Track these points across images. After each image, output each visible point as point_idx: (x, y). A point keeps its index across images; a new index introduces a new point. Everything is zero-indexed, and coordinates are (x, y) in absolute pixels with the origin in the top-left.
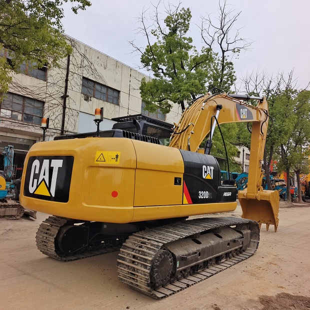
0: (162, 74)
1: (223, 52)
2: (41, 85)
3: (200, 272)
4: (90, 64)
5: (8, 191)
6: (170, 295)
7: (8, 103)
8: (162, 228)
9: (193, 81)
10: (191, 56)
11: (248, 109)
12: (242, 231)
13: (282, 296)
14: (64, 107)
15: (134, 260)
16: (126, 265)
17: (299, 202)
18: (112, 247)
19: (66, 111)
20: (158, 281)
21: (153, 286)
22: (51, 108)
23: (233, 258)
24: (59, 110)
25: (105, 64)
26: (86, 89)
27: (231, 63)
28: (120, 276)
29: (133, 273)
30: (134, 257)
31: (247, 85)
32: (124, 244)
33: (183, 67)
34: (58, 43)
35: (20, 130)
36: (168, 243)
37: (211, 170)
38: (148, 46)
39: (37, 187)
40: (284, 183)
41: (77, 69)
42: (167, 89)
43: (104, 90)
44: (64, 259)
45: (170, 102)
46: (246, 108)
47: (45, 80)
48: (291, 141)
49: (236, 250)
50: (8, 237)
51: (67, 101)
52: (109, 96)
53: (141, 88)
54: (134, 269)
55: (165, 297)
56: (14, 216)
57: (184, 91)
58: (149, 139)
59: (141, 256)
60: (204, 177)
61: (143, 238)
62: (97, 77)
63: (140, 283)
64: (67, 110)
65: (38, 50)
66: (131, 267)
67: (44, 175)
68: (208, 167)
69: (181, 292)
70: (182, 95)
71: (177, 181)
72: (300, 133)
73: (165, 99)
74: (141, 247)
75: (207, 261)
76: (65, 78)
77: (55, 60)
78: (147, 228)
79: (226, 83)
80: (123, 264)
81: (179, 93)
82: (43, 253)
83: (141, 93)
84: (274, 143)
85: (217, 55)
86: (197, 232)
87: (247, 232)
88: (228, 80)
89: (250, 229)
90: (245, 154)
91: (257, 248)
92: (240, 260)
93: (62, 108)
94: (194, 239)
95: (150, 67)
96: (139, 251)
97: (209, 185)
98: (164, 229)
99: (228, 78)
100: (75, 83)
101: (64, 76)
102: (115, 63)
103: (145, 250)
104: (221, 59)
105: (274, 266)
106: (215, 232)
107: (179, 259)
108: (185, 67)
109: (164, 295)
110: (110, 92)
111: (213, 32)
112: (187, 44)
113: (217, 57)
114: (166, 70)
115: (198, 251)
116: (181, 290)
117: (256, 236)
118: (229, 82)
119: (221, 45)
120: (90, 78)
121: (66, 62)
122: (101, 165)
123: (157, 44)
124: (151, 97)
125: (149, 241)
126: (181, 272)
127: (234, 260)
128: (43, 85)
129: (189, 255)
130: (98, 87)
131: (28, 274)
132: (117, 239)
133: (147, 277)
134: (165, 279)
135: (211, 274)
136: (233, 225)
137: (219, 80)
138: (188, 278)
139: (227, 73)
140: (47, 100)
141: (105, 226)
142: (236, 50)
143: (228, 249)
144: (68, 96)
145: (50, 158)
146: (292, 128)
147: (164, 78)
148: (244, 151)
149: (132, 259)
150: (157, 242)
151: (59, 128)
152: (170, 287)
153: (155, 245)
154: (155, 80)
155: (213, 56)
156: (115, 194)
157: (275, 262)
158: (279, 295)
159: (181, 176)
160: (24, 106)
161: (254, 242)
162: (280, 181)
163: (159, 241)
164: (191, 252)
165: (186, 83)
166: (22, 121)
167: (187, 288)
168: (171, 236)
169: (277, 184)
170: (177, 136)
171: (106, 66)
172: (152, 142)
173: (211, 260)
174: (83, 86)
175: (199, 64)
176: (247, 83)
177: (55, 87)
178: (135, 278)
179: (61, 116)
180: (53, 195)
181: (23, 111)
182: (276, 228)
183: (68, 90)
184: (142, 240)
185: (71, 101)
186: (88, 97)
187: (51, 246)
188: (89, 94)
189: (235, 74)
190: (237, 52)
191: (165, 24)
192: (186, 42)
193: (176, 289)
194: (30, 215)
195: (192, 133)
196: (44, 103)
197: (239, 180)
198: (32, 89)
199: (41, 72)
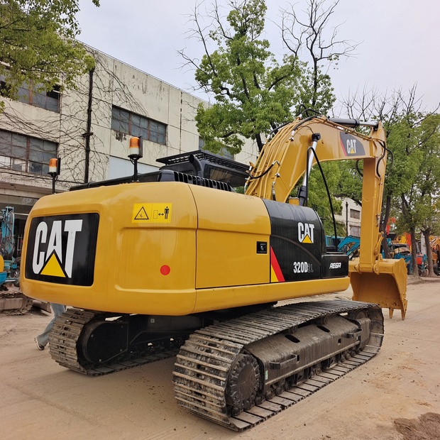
0: (227, 97)
1: (316, 60)
2: (52, 119)
3: (299, 385)
4: (122, 86)
5: (8, 274)
6: (257, 423)
7: (5, 146)
8: (239, 321)
9: (272, 103)
10: (268, 70)
11: (357, 140)
12: (358, 320)
13: (428, 417)
14: (88, 151)
15: (198, 371)
16: (188, 380)
17: (430, 275)
18: (163, 351)
19: (90, 156)
20: (237, 403)
21: (230, 410)
22: (68, 152)
23: (346, 362)
24: (80, 155)
25: (144, 86)
26: (117, 123)
27: (327, 77)
28: (178, 397)
29: (198, 392)
30: (199, 367)
31: (350, 110)
32: (182, 347)
33: (257, 85)
34: (73, 53)
35: (24, 186)
36: (251, 344)
37: (310, 229)
38: (205, 57)
39: (45, 263)
40: (407, 249)
41: (103, 94)
42: (236, 118)
43: (144, 124)
44: (92, 372)
45: (240, 137)
46: (355, 139)
47: (58, 111)
48: (415, 188)
49: (350, 349)
50: (8, 342)
51: (91, 141)
52: (151, 132)
53: (197, 119)
54: (200, 386)
55: (249, 427)
56: (18, 310)
57: (260, 119)
58: (215, 185)
59: (210, 365)
60: (301, 240)
61: (212, 337)
62: (133, 105)
63: (210, 408)
64: (91, 154)
65: (43, 64)
66: (196, 383)
67: (55, 244)
68: (306, 225)
69: (273, 418)
70: (257, 125)
71: (261, 248)
72: (428, 176)
73: (233, 133)
74: (208, 351)
75: (310, 368)
76: (87, 108)
77: (69, 78)
78: (215, 321)
79: (321, 105)
80: (182, 378)
81: (253, 123)
82: (60, 364)
83: (197, 125)
84: (392, 192)
85: (306, 64)
86: (294, 325)
87: (364, 321)
88: (324, 102)
89: (368, 317)
90: (349, 211)
91: (381, 345)
92: (357, 364)
93: (84, 151)
94: (289, 335)
95: (209, 87)
96: (207, 357)
97: (308, 252)
98: (244, 322)
99: (323, 98)
100: (102, 115)
101: (86, 105)
102: (159, 83)
103: (216, 356)
104: (312, 71)
105: (409, 371)
106: (319, 323)
107: (267, 366)
108: (260, 85)
109: (248, 424)
110: (153, 127)
111: (300, 31)
112: (263, 50)
113: (306, 68)
114: (232, 90)
115: (295, 353)
116: (273, 415)
117: (378, 327)
118: (326, 104)
119: (311, 50)
120: (124, 106)
121: (88, 84)
122: (142, 226)
123: (218, 52)
124: (212, 130)
125: (221, 342)
126: (271, 386)
127: (348, 364)
128: (56, 119)
129: (283, 360)
130: (135, 120)
131: (38, 398)
132: (172, 339)
133: (220, 398)
134: (249, 400)
135: (316, 388)
136: (345, 312)
137: (311, 102)
138: (281, 395)
139: (322, 92)
140: (62, 140)
141: (153, 321)
142: (333, 57)
143: (340, 348)
144: (92, 134)
145: (64, 218)
146: (416, 169)
147: (230, 102)
148: (347, 205)
149: (196, 370)
150: (234, 342)
151: (80, 181)
152: (256, 410)
153: (231, 347)
154: (217, 106)
155: (300, 67)
156: (165, 270)
157: (410, 366)
158: (423, 416)
159: (267, 240)
160: (28, 151)
161: (376, 336)
162: (401, 246)
163: (237, 340)
164: (286, 355)
165: (263, 108)
166: (26, 171)
167: (282, 412)
168: (255, 331)
169: (397, 251)
170: (255, 181)
171: (146, 89)
172: (219, 188)
173: (314, 366)
174: (113, 118)
175: (281, 79)
176: (349, 106)
177: (73, 122)
178: (202, 400)
179: (84, 162)
180: (70, 276)
181: (28, 158)
182: (403, 313)
183: (92, 125)
184: (211, 340)
185: (97, 141)
186: (121, 135)
187: (72, 353)
188: (122, 131)
189: (333, 93)
190: (335, 59)
191: (229, 23)
192: (260, 47)
193: (265, 414)
194: (42, 307)
195: (278, 176)
196: (57, 144)
197: (343, 247)
198: (39, 125)
199: (51, 100)
